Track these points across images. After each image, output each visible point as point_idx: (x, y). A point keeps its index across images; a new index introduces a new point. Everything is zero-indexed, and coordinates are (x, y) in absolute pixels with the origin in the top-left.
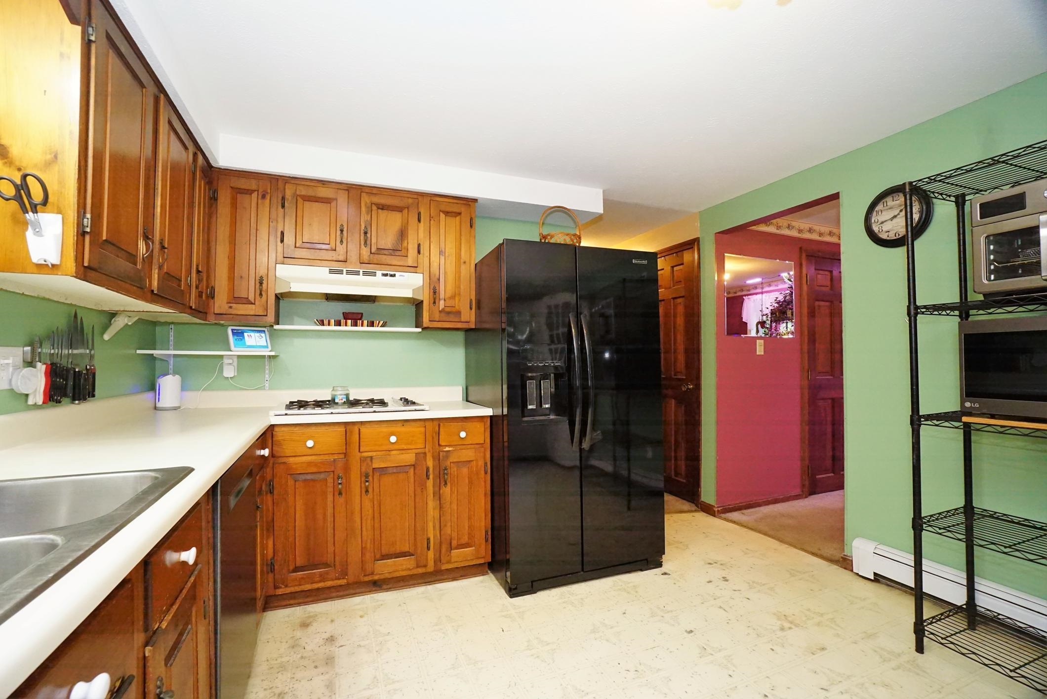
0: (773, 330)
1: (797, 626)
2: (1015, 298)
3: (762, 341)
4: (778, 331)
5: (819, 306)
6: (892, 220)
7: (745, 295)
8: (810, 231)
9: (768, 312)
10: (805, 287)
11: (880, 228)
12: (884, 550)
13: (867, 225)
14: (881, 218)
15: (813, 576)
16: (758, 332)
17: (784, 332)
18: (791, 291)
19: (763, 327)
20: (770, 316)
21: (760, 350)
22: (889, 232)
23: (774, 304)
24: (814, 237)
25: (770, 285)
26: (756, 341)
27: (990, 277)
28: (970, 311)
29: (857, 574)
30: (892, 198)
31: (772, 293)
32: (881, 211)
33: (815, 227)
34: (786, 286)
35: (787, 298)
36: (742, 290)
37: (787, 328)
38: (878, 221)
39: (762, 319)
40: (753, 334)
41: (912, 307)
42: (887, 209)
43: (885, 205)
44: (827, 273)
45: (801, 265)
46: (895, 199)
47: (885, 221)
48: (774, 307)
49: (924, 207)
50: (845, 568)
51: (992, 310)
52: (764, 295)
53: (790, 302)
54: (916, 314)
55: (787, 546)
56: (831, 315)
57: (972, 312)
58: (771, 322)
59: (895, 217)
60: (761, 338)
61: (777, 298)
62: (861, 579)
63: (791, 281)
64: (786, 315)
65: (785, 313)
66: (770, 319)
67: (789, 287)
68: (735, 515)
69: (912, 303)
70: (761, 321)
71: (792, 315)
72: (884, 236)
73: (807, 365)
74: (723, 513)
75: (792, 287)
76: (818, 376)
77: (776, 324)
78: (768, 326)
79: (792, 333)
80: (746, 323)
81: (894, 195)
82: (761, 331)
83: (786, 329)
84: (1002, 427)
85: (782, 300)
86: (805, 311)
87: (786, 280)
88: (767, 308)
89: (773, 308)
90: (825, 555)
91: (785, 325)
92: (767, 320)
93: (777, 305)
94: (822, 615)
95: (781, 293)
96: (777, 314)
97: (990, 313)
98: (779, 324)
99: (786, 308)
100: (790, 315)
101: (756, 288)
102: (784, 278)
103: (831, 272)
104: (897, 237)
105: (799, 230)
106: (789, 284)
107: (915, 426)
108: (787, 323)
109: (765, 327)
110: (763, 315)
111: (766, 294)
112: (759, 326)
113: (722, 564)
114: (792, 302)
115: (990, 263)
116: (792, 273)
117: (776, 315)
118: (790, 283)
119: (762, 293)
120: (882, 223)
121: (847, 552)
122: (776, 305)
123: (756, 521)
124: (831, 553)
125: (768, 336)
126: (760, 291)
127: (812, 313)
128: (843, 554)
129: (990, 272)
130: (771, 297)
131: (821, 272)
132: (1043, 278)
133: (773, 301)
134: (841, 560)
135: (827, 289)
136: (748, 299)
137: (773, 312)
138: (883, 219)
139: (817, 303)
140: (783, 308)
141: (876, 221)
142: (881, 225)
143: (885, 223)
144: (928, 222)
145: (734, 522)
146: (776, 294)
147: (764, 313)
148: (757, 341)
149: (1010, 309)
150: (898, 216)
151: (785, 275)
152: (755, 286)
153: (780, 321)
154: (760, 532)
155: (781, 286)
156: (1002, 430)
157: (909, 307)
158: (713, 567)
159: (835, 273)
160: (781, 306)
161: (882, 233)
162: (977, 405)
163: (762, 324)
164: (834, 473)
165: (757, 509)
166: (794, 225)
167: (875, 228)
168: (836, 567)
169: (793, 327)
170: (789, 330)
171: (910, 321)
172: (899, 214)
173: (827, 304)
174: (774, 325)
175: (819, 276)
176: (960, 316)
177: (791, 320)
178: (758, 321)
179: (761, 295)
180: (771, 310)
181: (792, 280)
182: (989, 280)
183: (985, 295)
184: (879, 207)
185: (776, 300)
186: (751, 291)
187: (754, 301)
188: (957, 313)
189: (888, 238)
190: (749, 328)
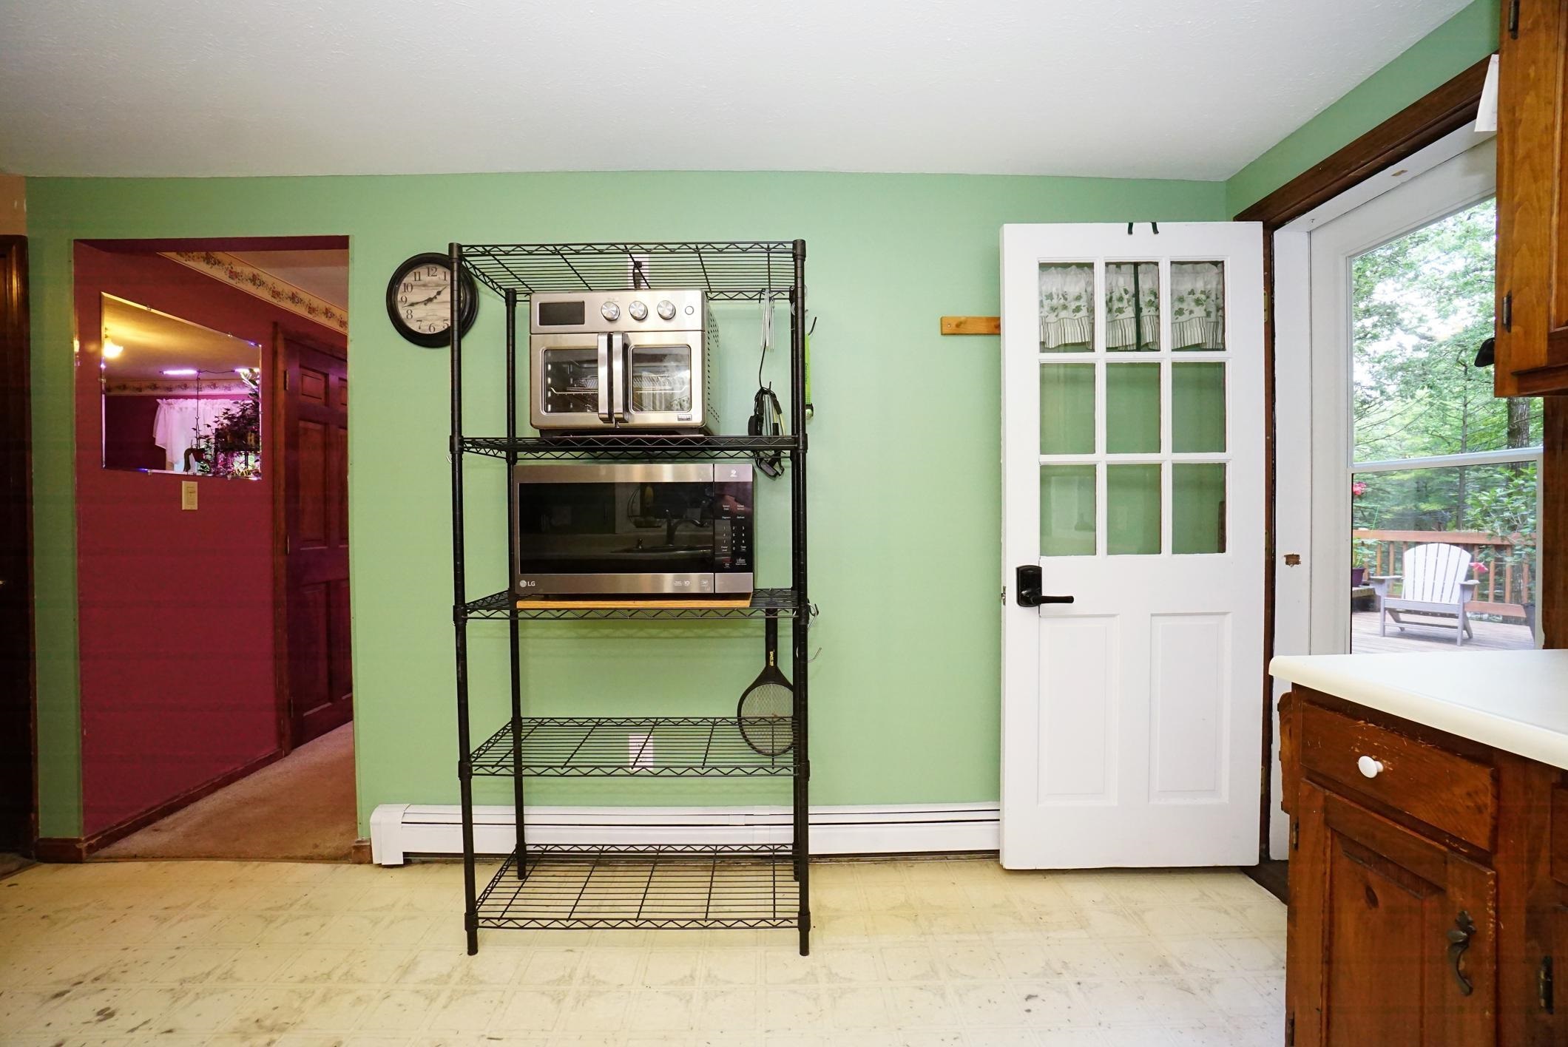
0: (219, 466)
1: (282, 1030)
2: (571, 439)
3: (195, 484)
4: (230, 468)
5: (306, 430)
6: (425, 304)
7: (161, 398)
8: (293, 298)
9: (210, 432)
10: (281, 394)
11: (409, 312)
12: (418, 813)
13: (391, 304)
14: (412, 298)
15: (306, 904)
16: (187, 467)
17: (241, 471)
18: (254, 402)
19: (198, 459)
20: (213, 441)
21: (189, 499)
22: (421, 321)
23: (222, 419)
24: (301, 311)
25: (215, 387)
26: (181, 483)
27: (547, 408)
28: (519, 453)
29: (380, 865)
30: (427, 270)
31: (219, 401)
32: (412, 286)
33: (302, 295)
34: (247, 391)
35: (248, 412)
36: (155, 387)
37: (247, 464)
38: (406, 301)
39: (198, 445)
40: (179, 469)
41: (456, 439)
42: (419, 286)
43: (417, 278)
44: (320, 376)
45: (275, 354)
46: (431, 273)
47: (417, 303)
48: (222, 424)
49: (468, 297)
50: (360, 863)
51: (541, 453)
52: (202, 401)
53: (251, 419)
54: (461, 451)
55: (256, 863)
56: (326, 446)
57: (520, 454)
58: (216, 451)
59: (430, 300)
60: (193, 478)
61: (228, 410)
62: (386, 869)
63: (255, 384)
64: (246, 441)
65: (244, 437)
66: (213, 446)
67: (250, 394)
68: (140, 840)
69: (456, 433)
70: (194, 447)
71: (257, 442)
72: (414, 326)
73: (283, 526)
74: (103, 847)
75: (256, 395)
76: (303, 547)
77: (226, 455)
78: (209, 457)
79: (256, 473)
80: (164, 451)
81: (431, 266)
82: (196, 468)
83: (245, 465)
84: (558, 610)
85: (238, 416)
86: (281, 438)
87: (246, 381)
88: (209, 426)
89: (220, 427)
90: (326, 852)
91: (243, 458)
92: (208, 447)
93: (229, 423)
94: (329, 975)
95: (236, 403)
96: (228, 437)
97: (538, 458)
98: (232, 456)
99: (246, 428)
100: (253, 442)
101: (186, 387)
102: (243, 377)
103: (326, 376)
104: (432, 332)
105: (273, 292)
106: (252, 389)
107: (460, 623)
108: (247, 455)
109: (203, 459)
110: (200, 438)
111: (205, 400)
112: (192, 457)
113: (96, 979)
114: (256, 419)
115: (548, 388)
116: (257, 370)
117: (226, 440)
118: (254, 387)
119: (198, 397)
120: (412, 305)
121: (361, 836)
122: (226, 422)
123: (187, 835)
124: (335, 845)
125: (210, 475)
126: (195, 393)
127: (293, 441)
128: (356, 840)
129: (548, 401)
130: (217, 406)
131: (311, 373)
132: (601, 416)
133: (221, 414)
134: (353, 851)
135: (319, 403)
136: (169, 404)
137: (219, 434)
138: (415, 301)
139: (302, 424)
140: (239, 429)
141: (404, 299)
142: (411, 308)
143: (416, 306)
144: (472, 317)
145: (135, 858)
146: (228, 403)
147: (202, 433)
148: (183, 482)
149: (558, 454)
150: (435, 301)
151: (243, 372)
152: (184, 383)
153: (234, 452)
154: (198, 856)
155: (236, 391)
156: (558, 614)
157: (452, 438)
158: (68, 999)
159: (333, 379)
160: (235, 425)
161: (412, 320)
162: (533, 584)
163: (197, 453)
164: (331, 702)
165: (190, 808)
166: (264, 279)
167: (403, 312)
168: (345, 866)
169: (259, 463)
170: (250, 468)
171: (453, 459)
172: (435, 297)
173: (319, 427)
174: (221, 457)
175: (307, 379)
176: (507, 459)
177: (255, 451)
178: (190, 447)
179: (195, 401)
180: (216, 429)
181: (258, 382)
182: (546, 411)
183: (542, 431)
184: (409, 279)
185: (227, 413)
186: (175, 389)
187: (181, 409)
188: (504, 454)
189: (420, 331)
190: (169, 459)
